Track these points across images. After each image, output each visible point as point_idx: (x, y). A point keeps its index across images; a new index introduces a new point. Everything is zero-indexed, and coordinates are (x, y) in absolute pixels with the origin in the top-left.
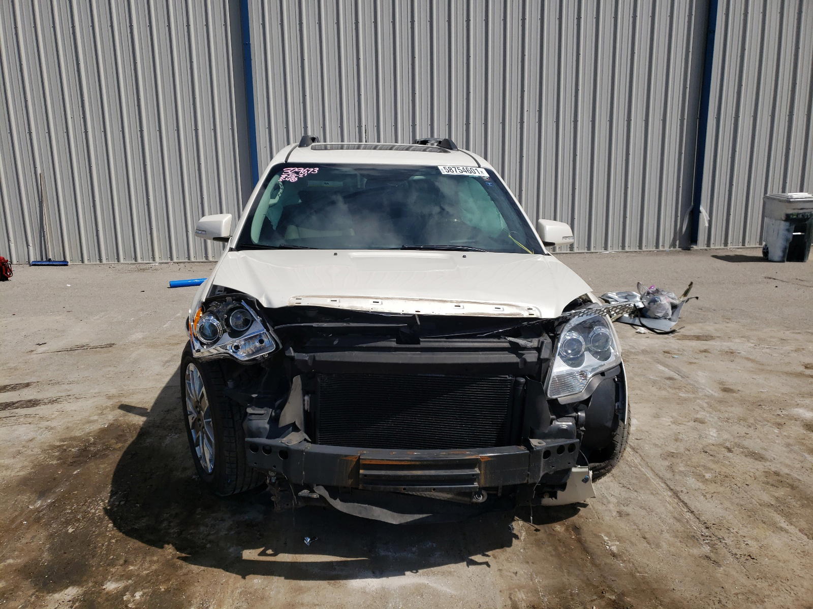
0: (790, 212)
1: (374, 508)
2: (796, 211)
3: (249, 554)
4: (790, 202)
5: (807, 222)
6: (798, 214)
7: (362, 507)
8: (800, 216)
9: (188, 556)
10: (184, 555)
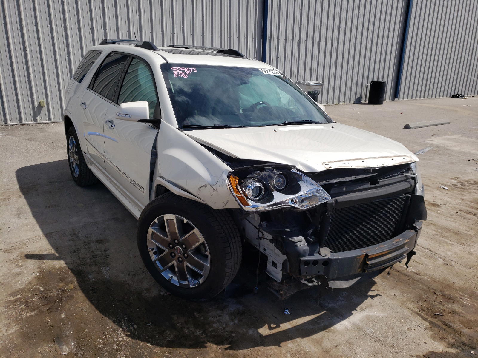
0: (309, 90)
1: (336, 281)
2: (312, 90)
3: (264, 331)
4: (310, 85)
5: (316, 96)
6: (312, 92)
7: (331, 283)
8: (313, 93)
9: (230, 346)
10: (227, 346)
